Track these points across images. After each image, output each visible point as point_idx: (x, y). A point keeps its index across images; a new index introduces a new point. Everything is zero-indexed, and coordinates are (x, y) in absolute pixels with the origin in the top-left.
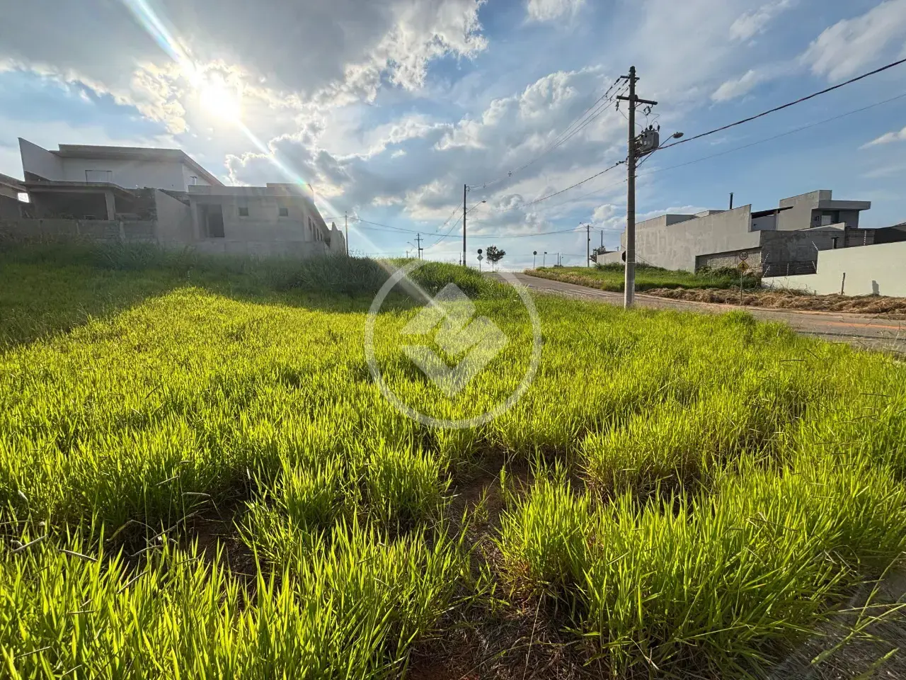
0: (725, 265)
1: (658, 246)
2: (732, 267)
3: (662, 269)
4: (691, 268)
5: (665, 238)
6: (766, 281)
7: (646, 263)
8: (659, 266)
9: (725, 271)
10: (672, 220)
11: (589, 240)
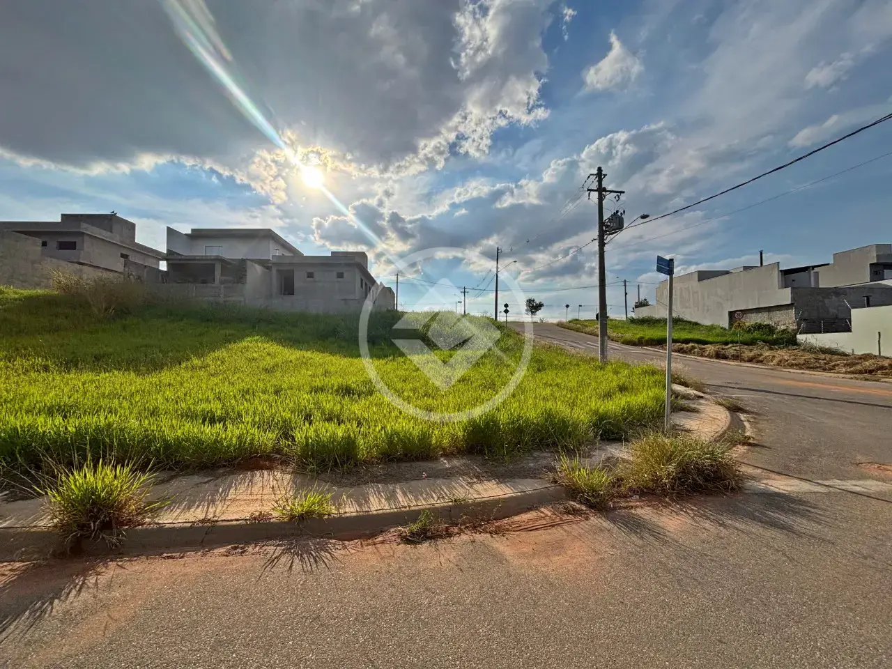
0: (759, 321)
1: (691, 300)
2: (765, 323)
3: (696, 324)
4: (725, 323)
5: (697, 292)
6: (801, 338)
7: (681, 317)
8: (693, 321)
9: (759, 327)
10: (703, 276)
11: (626, 294)
